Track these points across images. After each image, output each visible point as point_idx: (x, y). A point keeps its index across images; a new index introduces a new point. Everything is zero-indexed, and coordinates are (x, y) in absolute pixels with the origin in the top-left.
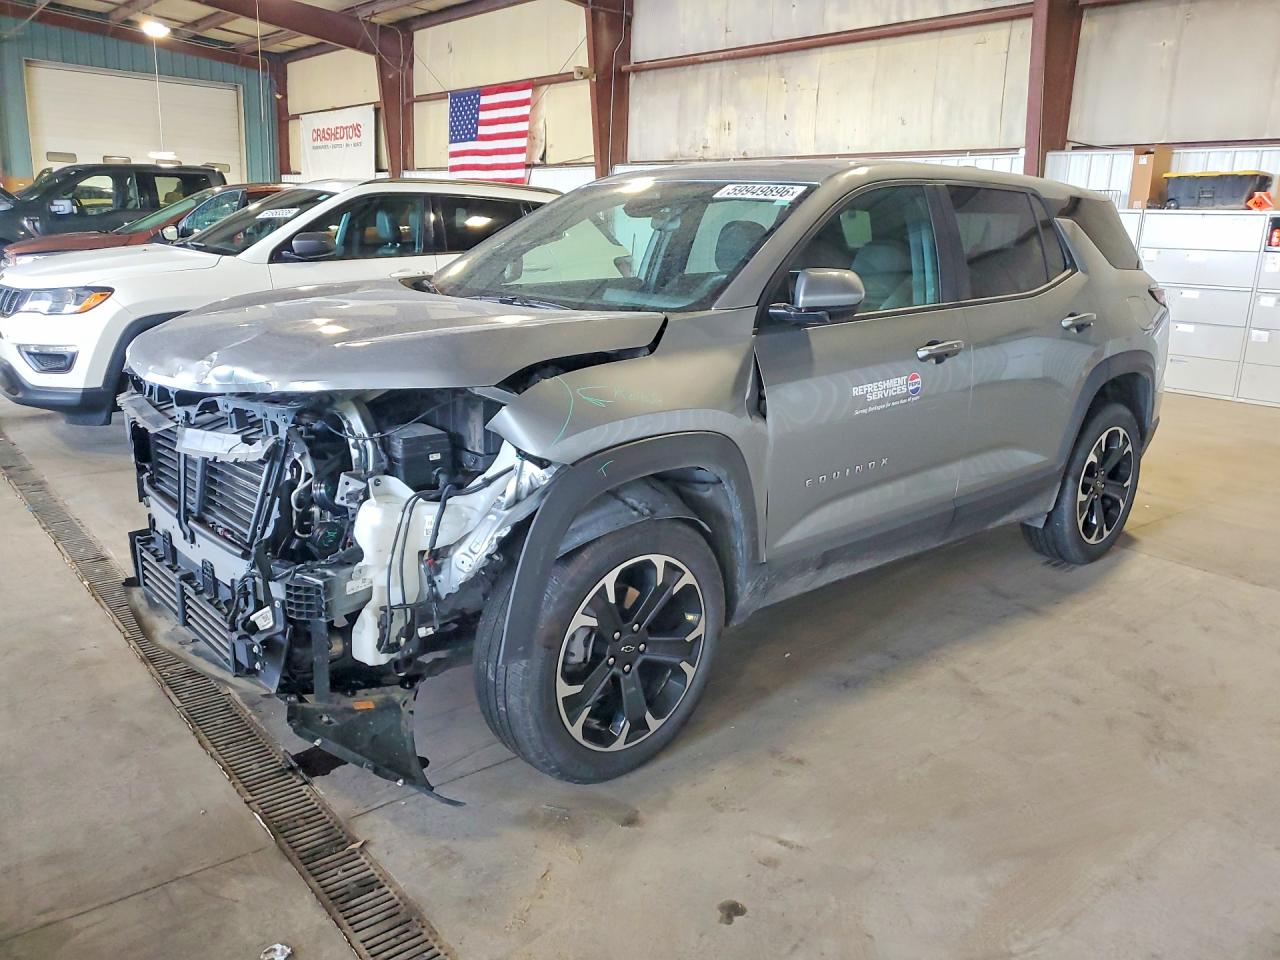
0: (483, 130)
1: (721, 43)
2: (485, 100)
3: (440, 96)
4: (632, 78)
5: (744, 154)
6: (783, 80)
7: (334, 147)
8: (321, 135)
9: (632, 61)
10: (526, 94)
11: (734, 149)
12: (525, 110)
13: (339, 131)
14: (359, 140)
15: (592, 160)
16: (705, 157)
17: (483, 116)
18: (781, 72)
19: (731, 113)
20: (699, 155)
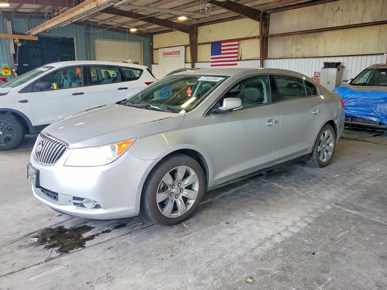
0: (222, 52)
1: (296, 30)
2: (222, 44)
3: (208, 43)
4: (269, 38)
5: (304, 56)
6: (315, 39)
7: (170, 57)
8: (165, 54)
9: (269, 34)
10: (237, 43)
11: (301, 55)
12: (237, 47)
13: (172, 53)
14: (179, 55)
15: (259, 58)
16: (292, 57)
17: (222, 48)
18: (315, 37)
19: (300, 47)
20: (290, 57)
